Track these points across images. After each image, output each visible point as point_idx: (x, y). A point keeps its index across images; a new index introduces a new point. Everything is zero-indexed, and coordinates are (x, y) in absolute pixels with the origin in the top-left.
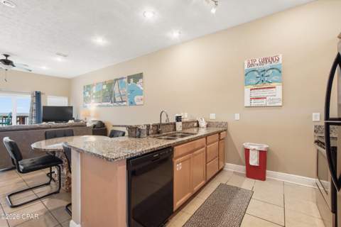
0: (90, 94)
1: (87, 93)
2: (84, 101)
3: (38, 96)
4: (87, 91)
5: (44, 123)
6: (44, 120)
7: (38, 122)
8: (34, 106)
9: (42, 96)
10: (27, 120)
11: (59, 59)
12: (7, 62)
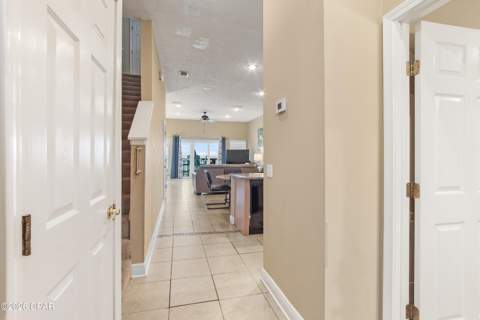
3: (224, 140)
4: (261, 134)
5: (227, 165)
6: (227, 163)
7: (223, 163)
8: (221, 150)
9: (227, 142)
10: (217, 162)
11: (237, 109)
12: (205, 118)
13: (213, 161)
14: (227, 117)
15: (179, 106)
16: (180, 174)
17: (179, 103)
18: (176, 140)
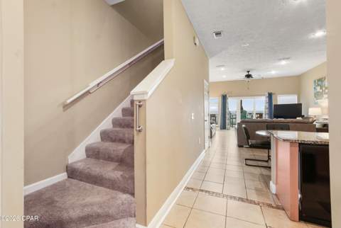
0: (321, 89)
1: (318, 88)
2: (315, 97)
3: (270, 96)
4: (318, 85)
5: (275, 119)
6: (275, 117)
7: (270, 117)
8: (267, 105)
9: (273, 97)
12: (249, 76)
13: (261, 115)
14: (273, 73)
15: (223, 69)
16: (227, 126)
17: (223, 66)
18: (224, 98)
